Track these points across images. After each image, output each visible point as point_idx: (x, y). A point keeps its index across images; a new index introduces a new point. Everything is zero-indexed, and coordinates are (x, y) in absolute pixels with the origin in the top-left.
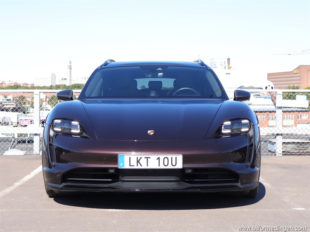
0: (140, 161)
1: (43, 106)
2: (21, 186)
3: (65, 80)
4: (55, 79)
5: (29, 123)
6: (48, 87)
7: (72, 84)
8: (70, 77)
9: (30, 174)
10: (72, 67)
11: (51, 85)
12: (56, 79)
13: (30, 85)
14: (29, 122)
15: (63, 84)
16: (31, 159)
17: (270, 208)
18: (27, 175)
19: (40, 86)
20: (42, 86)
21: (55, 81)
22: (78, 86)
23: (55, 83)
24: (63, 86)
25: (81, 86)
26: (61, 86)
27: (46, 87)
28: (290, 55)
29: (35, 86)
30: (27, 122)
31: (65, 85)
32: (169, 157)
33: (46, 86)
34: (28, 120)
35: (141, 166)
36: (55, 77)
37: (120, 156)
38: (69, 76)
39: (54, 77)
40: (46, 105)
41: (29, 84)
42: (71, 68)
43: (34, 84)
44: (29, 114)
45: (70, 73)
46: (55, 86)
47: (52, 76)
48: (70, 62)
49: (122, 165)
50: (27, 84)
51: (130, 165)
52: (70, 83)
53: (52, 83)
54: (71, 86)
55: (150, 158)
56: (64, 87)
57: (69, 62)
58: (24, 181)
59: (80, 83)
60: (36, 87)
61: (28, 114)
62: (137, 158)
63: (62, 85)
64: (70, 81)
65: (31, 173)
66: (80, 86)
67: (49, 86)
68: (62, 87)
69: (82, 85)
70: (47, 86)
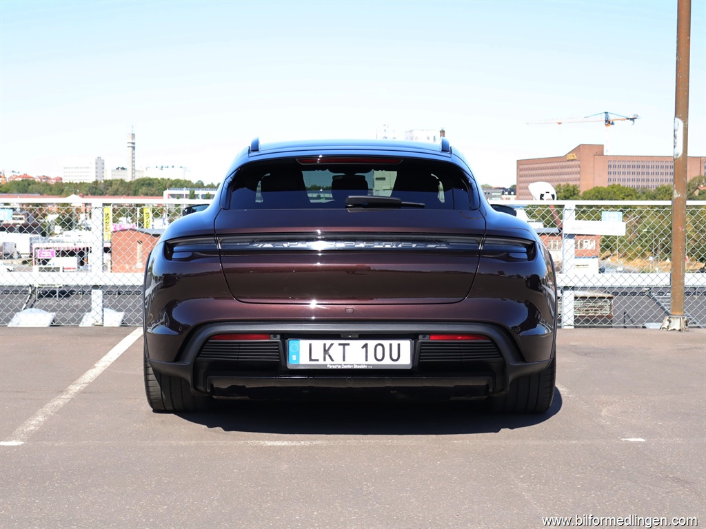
1: (80, 222)
2: (83, 392)
3: (123, 171)
4: (103, 168)
5: (52, 255)
6: (90, 184)
7: (137, 178)
8: (133, 166)
9: (95, 367)
10: (136, 145)
11: (94, 180)
12: (105, 168)
13: (54, 179)
14: (52, 252)
15: (119, 178)
16: (88, 336)
17: (577, 439)
18: (89, 369)
19: (74, 182)
20: (78, 182)
21: (103, 172)
22: (147, 182)
23: (103, 176)
24: (118, 182)
25: (154, 183)
26: (114, 182)
27: (85, 185)
28: (560, 123)
29: (64, 181)
30: (50, 253)
31: (122, 180)
33: (85, 182)
34: (50, 250)
36: (103, 164)
38: (130, 163)
39: (100, 164)
40: (86, 219)
41: (52, 177)
42: (134, 148)
43: (61, 179)
44: (54, 238)
45: (133, 158)
46: (103, 182)
47: (96, 163)
48: (133, 135)
50: (48, 178)
52: (133, 177)
53: (97, 176)
54: (135, 181)
56: (120, 184)
57: (131, 135)
58: (87, 381)
59: (151, 177)
60: (66, 183)
61: (51, 238)
63: (117, 180)
64: (133, 173)
65: (96, 365)
66: (151, 182)
67: (91, 182)
68: (115, 184)
69: (155, 181)
70: (88, 182)
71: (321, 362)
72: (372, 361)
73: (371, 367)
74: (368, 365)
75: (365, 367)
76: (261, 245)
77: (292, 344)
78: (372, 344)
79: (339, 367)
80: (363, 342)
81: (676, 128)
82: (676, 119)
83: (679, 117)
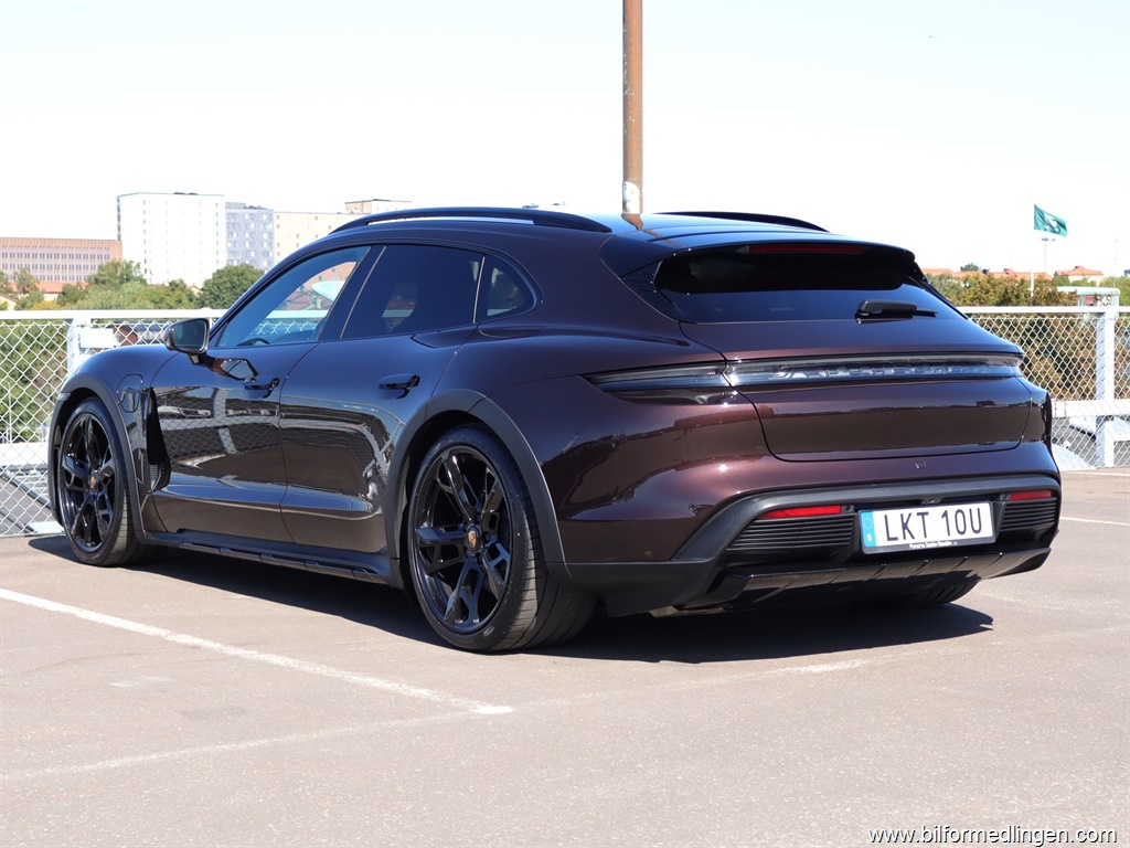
71: (901, 541)
72: (955, 536)
73: (956, 544)
74: (953, 541)
75: (948, 544)
76: (789, 375)
77: (865, 516)
78: (951, 509)
79: (923, 546)
80: (942, 509)
81: (628, 197)
82: (629, 184)
83: (633, 182)
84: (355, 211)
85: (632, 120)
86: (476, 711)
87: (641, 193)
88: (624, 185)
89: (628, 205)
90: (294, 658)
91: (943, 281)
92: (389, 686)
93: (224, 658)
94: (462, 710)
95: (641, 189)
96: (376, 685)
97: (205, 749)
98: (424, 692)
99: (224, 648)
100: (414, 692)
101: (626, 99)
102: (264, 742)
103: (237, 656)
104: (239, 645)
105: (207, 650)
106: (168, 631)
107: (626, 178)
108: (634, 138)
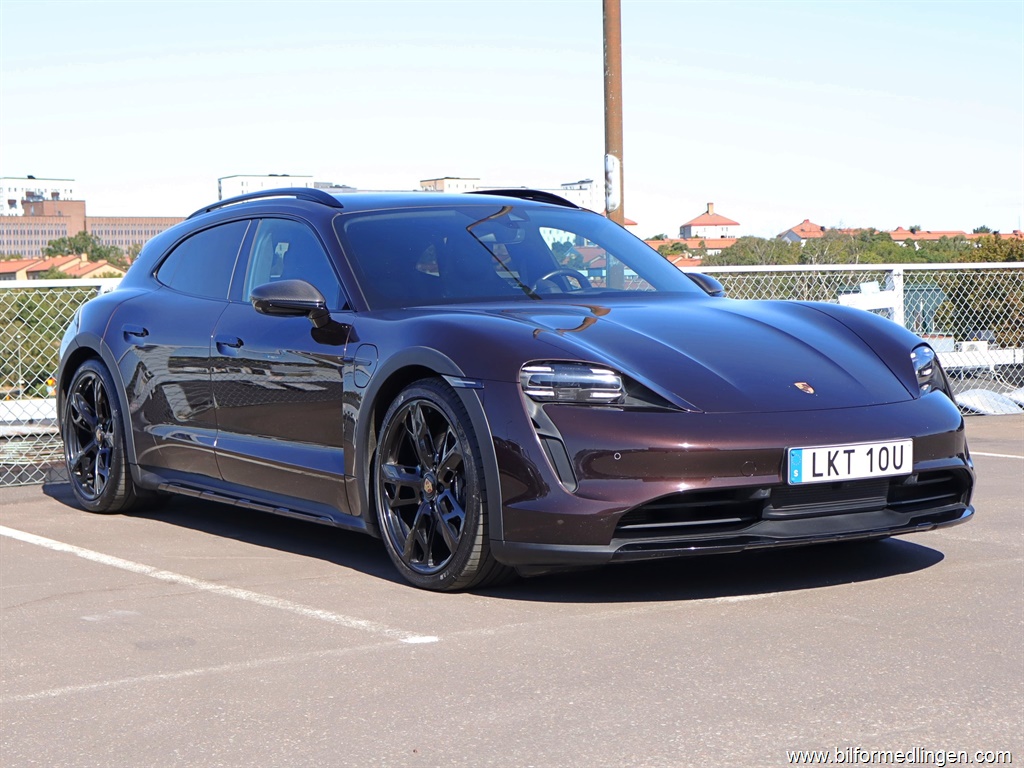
0: (835, 463)
32: (889, 445)
35: (837, 474)
37: (793, 452)
49: (796, 475)
51: (815, 475)
55: (853, 451)
62: (829, 453)
81: (610, 168)
82: (610, 157)
83: (614, 154)
84: (429, 188)
85: (612, 97)
86: (405, 641)
87: (621, 164)
88: (606, 157)
89: (610, 175)
90: (255, 591)
91: (957, 242)
92: (334, 617)
93: (195, 592)
94: (392, 640)
95: (621, 160)
96: (323, 617)
97: (143, 679)
98: (363, 623)
99: (198, 583)
100: (354, 623)
101: (606, 79)
102: (200, 671)
103: (207, 591)
104: (213, 581)
105: (183, 585)
106: (153, 568)
107: (607, 151)
108: (614, 114)
